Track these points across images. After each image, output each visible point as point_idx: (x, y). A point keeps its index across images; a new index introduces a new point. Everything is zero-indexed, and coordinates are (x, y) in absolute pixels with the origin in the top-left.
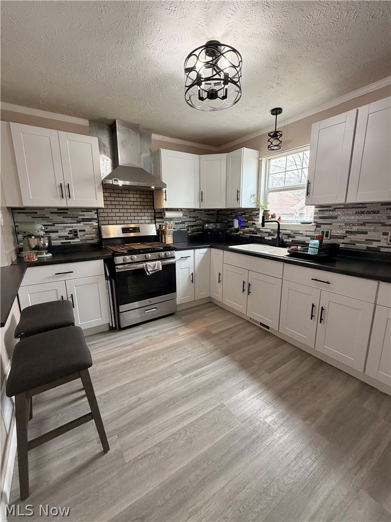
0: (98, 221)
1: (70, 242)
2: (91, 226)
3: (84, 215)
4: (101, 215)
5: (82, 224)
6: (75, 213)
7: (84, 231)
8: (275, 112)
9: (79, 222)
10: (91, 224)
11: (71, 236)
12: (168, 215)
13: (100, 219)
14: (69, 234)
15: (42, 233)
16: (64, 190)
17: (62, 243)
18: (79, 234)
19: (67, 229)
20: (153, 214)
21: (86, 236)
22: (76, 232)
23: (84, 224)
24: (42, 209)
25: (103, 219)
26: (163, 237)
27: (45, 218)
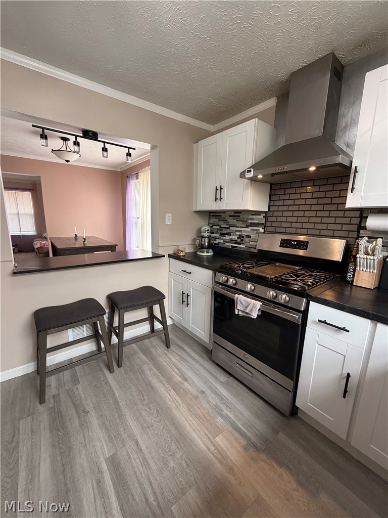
0: (265, 226)
1: (237, 247)
2: (258, 232)
3: (252, 219)
4: (270, 219)
5: (249, 229)
6: (246, 216)
7: (250, 237)
9: (247, 227)
10: (256, 230)
11: (239, 240)
13: (268, 224)
14: (238, 238)
16: (218, 193)
17: (232, 246)
18: (247, 240)
19: (237, 233)
21: (251, 243)
22: (243, 237)
23: (251, 230)
25: (270, 224)
26: (351, 268)
27: (225, 221)
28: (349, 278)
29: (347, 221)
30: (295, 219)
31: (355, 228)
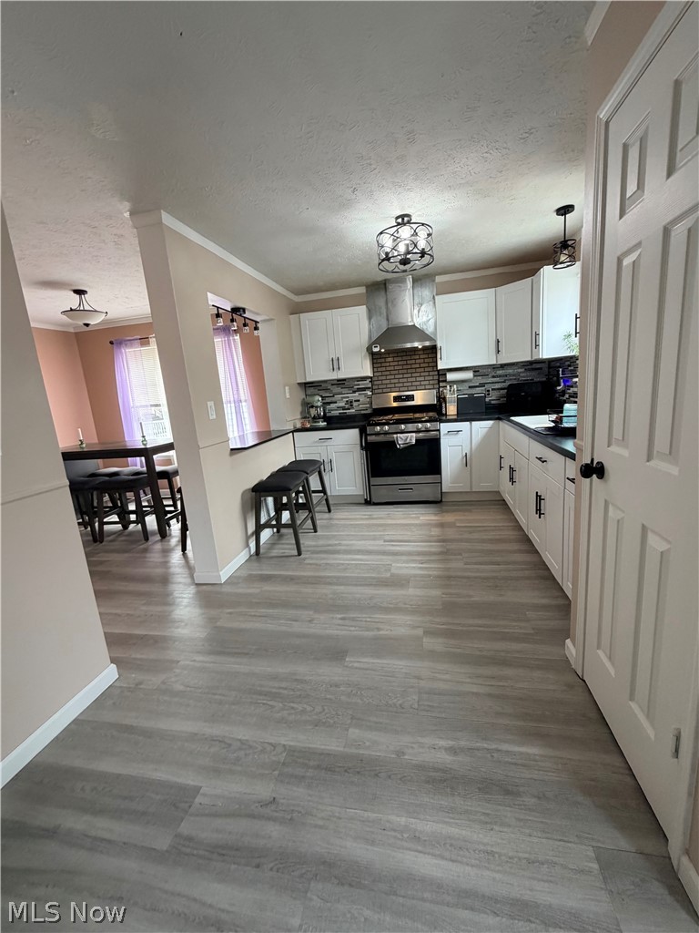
0: (372, 390)
1: (345, 413)
2: (366, 395)
3: (358, 385)
4: (376, 383)
5: (357, 394)
6: (351, 383)
7: (359, 401)
8: (563, 211)
9: (354, 392)
10: (364, 394)
11: (347, 406)
12: (450, 376)
13: (374, 387)
14: (345, 404)
15: (319, 404)
16: (335, 364)
17: (340, 413)
18: (355, 404)
19: (344, 400)
20: (436, 377)
21: (360, 406)
22: (351, 402)
23: (359, 394)
24: (325, 381)
25: (376, 387)
26: (444, 405)
27: (326, 390)
28: (444, 412)
29: (431, 378)
30: (396, 381)
31: (436, 382)
